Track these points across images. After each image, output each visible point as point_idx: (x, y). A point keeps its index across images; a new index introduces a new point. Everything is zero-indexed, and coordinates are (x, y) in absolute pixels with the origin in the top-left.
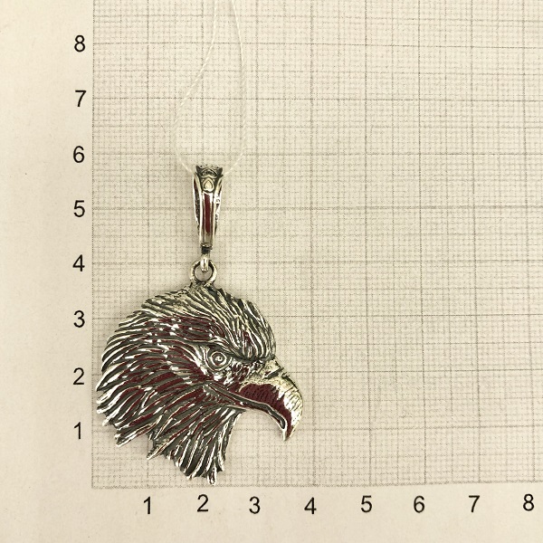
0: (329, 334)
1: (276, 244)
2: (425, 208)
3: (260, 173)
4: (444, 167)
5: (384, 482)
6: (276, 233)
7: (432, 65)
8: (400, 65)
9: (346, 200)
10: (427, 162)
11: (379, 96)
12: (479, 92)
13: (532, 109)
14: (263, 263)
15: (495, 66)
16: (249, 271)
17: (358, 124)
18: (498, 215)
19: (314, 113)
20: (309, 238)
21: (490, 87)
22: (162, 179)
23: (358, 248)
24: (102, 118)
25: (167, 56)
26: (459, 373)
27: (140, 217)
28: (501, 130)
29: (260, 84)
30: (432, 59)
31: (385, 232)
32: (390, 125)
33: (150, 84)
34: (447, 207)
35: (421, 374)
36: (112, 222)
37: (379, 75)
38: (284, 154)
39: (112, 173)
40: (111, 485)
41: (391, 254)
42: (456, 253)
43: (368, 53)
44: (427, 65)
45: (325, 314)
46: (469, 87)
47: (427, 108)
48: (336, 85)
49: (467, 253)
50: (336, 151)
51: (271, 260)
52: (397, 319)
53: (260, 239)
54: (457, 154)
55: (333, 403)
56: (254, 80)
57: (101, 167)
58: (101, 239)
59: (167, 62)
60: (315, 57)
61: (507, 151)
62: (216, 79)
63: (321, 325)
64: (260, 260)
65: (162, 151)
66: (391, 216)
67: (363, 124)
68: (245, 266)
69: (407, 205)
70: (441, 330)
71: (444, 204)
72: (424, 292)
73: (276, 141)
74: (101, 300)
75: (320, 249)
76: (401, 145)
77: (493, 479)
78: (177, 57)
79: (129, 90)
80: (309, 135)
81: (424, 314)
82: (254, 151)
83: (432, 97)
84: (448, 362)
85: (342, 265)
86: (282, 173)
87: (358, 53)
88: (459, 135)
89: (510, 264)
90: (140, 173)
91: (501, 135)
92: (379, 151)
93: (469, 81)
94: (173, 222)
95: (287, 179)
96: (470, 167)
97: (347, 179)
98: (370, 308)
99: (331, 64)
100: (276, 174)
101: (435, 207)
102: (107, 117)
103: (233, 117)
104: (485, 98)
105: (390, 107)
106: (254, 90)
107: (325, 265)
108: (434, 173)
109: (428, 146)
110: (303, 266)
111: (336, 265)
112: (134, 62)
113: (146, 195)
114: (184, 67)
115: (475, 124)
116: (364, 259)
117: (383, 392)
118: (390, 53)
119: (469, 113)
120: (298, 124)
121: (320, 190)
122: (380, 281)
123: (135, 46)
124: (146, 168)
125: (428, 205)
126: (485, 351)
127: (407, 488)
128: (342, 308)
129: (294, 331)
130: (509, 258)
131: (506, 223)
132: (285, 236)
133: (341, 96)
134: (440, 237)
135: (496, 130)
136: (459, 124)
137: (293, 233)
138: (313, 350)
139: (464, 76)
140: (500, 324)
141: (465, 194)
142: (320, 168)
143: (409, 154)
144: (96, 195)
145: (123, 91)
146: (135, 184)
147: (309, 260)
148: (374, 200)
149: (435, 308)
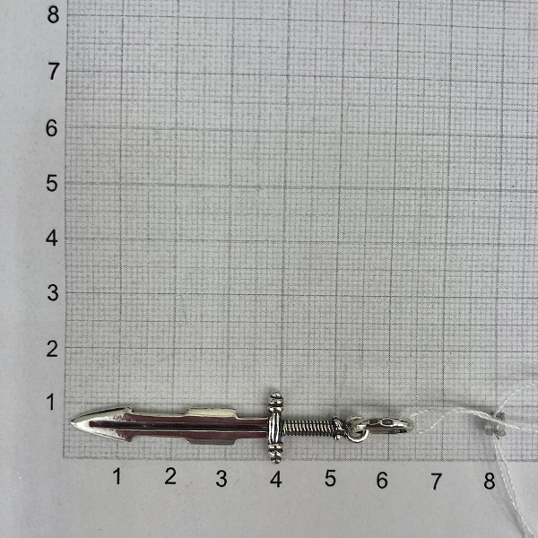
0: (299, 312)
1: (249, 223)
2: (399, 189)
3: (234, 150)
4: (420, 148)
5: (348, 457)
6: (249, 212)
7: (411, 43)
8: (379, 42)
9: (321, 179)
10: (404, 142)
11: (357, 74)
12: (458, 73)
13: (510, 91)
14: (235, 242)
15: (475, 46)
16: (221, 249)
17: (334, 102)
18: (471, 198)
19: (290, 90)
20: (281, 217)
21: (469, 68)
22: (134, 153)
23: (330, 228)
24: (75, 91)
25: (142, 30)
26: (424, 353)
27: (112, 192)
28: (478, 111)
29: (235, 60)
30: (411, 38)
31: (358, 213)
32: (367, 103)
33: (124, 58)
34: (421, 189)
35: (387, 353)
36: (84, 197)
37: (357, 52)
38: (258, 131)
39: (85, 147)
40: (82, 455)
41: (363, 234)
42: (427, 236)
43: (346, 30)
44: (406, 43)
45: (296, 293)
46: (448, 67)
47: (405, 87)
48: (313, 62)
49: (439, 235)
50: (312, 129)
51: (244, 239)
52: (366, 299)
53: (233, 217)
54: (434, 135)
55: (300, 379)
56: (230, 55)
57: (74, 141)
58: (73, 214)
59: (142, 35)
60: (292, 33)
61: (484, 133)
62: (191, 54)
63: (291, 304)
64: (233, 238)
65: (135, 125)
66: (364, 196)
67: (340, 102)
68: (217, 244)
69: (381, 186)
70: (409, 311)
71: (418, 186)
72: (394, 273)
73: (251, 117)
74: (74, 274)
75: (292, 228)
76: (377, 124)
77: (455, 457)
78: (152, 30)
79: (103, 63)
80: (284, 112)
81: (392, 295)
82: (228, 127)
83: (410, 76)
84: (414, 343)
85: (313, 245)
86: (256, 151)
87: (336, 29)
88: (436, 116)
89: (481, 247)
90: (112, 148)
91: (478, 117)
92: (355, 130)
93: (448, 61)
94: (145, 198)
95: (261, 157)
96: (446, 149)
97: (322, 158)
98: (339, 288)
99: (308, 40)
100: (250, 151)
101: (409, 189)
102: (80, 90)
103: (207, 93)
104: (464, 78)
105: (367, 86)
106: (230, 65)
107: (297, 245)
108: (409, 153)
109: (404, 126)
110: (275, 245)
111: (308, 245)
112: (108, 35)
113: (118, 170)
114: (159, 42)
115: (452, 105)
116: (335, 240)
117: (349, 370)
118: (368, 30)
119: (447, 94)
120: (273, 101)
121: (294, 169)
122: (350, 262)
123: (109, 18)
124: (118, 142)
125: (402, 186)
126: (452, 332)
127: (370, 464)
128: (312, 288)
129: (264, 309)
130: (481, 242)
131: (479, 206)
132: (258, 214)
133: (318, 73)
134: (412, 219)
135: (473, 111)
136: (437, 104)
137: (266, 212)
138: (282, 328)
139: (443, 55)
140: (468, 306)
141: (440, 175)
142: (295, 146)
143: (385, 133)
144: (68, 169)
145: (97, 63)
146: (107, 159)
147: (281, 239)
148: (348, 180)
149: (404, 289)
